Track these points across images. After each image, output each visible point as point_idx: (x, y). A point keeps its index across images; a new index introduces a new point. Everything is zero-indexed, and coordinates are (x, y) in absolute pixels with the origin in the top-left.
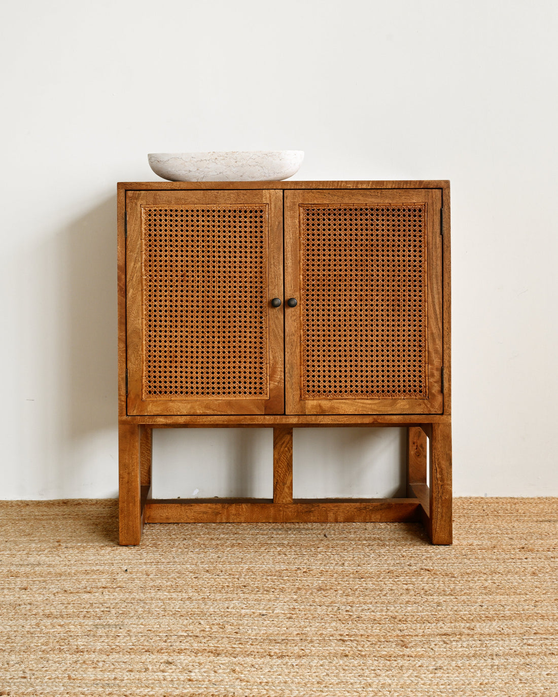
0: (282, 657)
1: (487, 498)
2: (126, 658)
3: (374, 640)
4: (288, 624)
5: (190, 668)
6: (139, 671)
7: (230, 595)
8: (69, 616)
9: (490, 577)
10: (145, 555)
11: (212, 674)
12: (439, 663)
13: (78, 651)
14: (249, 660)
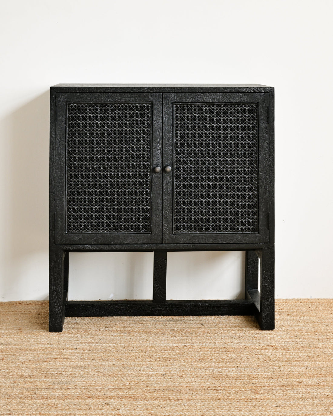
0: (178, 400)
1: (312, 299)
2: (76, 402)
3: (237, 390)
4: (180, 381)
5: (118, 407)
6: (86, 410)
7: (141, 363)
8: (35, 376)
9: (313, 350)
10: (80, 337)
11: (133, 411)
12: (279, 403)
13: (43, 398)
14: (156, 402)
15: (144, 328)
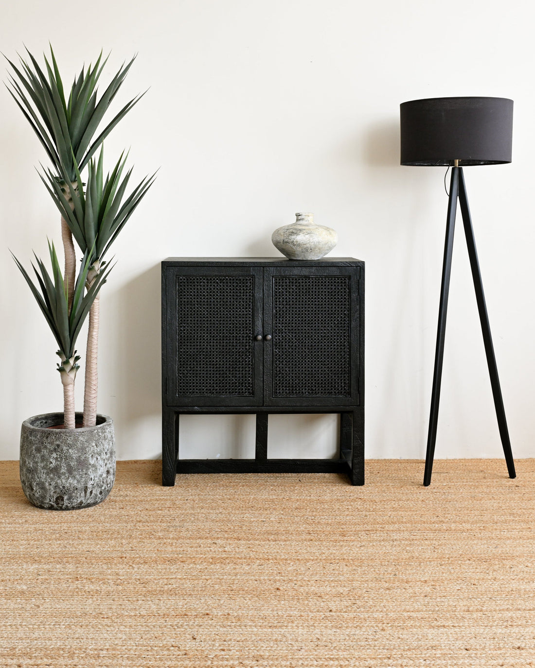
15: (247, 484)
